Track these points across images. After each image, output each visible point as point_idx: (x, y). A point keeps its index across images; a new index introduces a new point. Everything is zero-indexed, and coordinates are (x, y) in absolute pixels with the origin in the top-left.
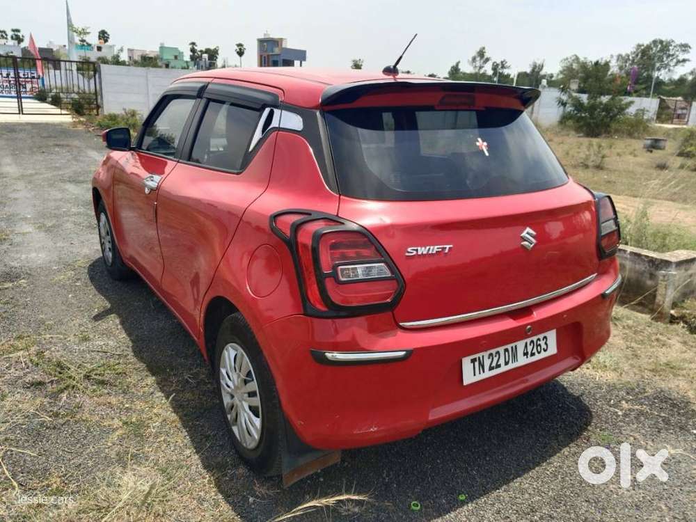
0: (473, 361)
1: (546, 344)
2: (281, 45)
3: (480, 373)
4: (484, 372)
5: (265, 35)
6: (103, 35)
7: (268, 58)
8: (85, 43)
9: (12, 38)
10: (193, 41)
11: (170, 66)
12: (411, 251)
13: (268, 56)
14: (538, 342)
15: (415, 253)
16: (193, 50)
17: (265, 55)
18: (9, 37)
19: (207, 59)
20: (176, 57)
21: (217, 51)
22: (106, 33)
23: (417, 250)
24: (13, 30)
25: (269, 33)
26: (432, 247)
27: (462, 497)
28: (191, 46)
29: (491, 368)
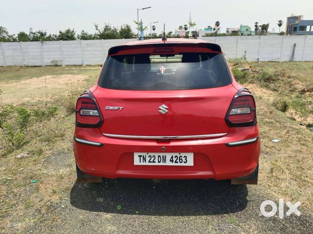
0: (140, 156)
1: (186, 159)
2: (300, 19)
3: (143, 162)
4: (145, 162)
5: (291, 15)
6: (218, 23)
7: (292, 27)
8: (210, 28)
9: (184, 29)
10: (257, 22)
11: (243, 34)
12: (107, 108)
13: (292, 25)
14: (181, 158)
15: (108, 108)
16: (256, 26)
17: (290, 25)
18: (183, 28)
19: (261, 30)
20: (247, 30)
21: (268, 25)
22: (219, 22)
23: (109, 107)
24: (185, 26)
25: (294, 14)
26: (115, 107)
27: (137, 212)
28: (255, 24)
29: (149, 162)
